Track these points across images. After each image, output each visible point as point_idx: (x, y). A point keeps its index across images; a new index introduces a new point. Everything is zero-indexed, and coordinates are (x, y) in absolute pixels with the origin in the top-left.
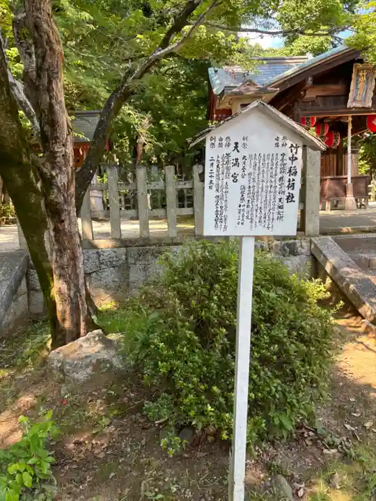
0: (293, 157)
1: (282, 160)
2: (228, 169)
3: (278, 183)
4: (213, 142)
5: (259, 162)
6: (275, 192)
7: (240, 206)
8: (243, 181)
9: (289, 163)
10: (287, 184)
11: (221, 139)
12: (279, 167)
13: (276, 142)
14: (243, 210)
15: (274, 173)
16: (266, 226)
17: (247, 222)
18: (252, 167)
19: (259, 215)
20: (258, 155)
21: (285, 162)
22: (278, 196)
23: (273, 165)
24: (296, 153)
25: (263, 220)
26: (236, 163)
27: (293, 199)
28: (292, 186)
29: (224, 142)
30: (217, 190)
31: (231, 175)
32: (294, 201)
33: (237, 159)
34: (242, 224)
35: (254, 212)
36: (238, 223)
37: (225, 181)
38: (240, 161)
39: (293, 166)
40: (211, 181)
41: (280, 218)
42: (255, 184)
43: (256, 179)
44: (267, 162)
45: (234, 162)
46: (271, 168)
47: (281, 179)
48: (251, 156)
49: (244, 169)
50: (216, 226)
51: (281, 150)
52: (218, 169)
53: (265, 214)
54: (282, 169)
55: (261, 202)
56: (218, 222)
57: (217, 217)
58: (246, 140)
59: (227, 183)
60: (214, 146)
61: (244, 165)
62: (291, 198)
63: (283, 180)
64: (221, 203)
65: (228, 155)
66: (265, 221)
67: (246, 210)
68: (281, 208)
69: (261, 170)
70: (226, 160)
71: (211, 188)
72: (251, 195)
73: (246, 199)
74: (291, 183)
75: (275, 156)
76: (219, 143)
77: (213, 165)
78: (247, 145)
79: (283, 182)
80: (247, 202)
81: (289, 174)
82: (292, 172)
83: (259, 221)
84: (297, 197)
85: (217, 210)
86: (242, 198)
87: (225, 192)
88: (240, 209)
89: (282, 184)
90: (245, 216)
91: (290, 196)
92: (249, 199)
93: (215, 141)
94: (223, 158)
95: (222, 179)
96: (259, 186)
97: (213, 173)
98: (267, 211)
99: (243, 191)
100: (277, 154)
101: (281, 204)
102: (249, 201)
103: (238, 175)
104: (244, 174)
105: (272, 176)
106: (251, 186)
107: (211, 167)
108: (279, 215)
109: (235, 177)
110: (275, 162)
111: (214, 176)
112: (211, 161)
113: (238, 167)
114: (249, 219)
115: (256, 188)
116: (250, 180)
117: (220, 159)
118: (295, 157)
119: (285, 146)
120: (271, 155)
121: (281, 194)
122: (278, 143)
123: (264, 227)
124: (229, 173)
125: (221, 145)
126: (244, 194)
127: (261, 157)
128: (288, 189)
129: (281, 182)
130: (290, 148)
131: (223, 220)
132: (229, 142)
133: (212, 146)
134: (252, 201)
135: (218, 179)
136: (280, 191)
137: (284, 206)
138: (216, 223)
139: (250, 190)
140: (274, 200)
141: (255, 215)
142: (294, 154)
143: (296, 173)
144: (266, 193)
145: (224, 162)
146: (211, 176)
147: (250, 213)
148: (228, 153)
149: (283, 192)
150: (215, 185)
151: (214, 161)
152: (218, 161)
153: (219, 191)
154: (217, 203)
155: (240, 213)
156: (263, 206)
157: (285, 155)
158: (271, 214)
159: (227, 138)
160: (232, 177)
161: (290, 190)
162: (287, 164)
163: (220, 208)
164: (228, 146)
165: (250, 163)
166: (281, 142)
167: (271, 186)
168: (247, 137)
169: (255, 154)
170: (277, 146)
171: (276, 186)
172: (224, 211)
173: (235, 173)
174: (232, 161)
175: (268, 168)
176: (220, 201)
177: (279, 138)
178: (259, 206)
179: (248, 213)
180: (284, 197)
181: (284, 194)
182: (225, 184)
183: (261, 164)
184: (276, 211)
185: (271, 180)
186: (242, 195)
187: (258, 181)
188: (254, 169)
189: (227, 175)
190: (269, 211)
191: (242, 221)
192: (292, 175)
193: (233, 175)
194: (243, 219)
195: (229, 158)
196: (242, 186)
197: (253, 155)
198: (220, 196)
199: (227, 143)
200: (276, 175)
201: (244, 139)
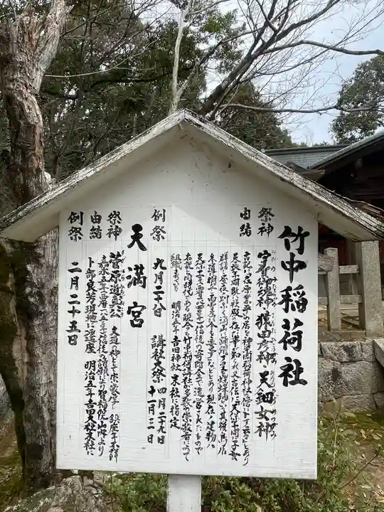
0: (292, 262)
1: (263, 269)
2: (117, 292)
3: (254, 331)
4: (77, 224)
5: (200, 277)
6: (248, 355)
7: (152, 391)
8: (158, 326)
9: (282, 280)
10: (280, 333)
11: (97, 219)
12: (255, 288)
13: (245, 222)
14: (162, 403)
15: (242, 306)
16: (228, 449)
17: (174, 435)
18: (181, 288)
19: (205, 418)
20: (195, 258)
21: (270, 274)
22: (257, 368)
23: (236, 282)
24: (301, 251)
25: (218, 431)
26: (139, 278)
28: (294, 339)
29: (105, 225)
30: (90, 348)
31: (125, 312)
32: (305, 383)
33: (139, 268)
34: (161, 440)
35: (193, 411)
36: (150, 439)
37: (109, 325)
38: (149, 273)
39: (295, 285)
40: (74, 323)
41: (267, 428)
42: (192, 332)
43: (194, 316)
44: (219, 274)
45: (133, 274)
46: (234, 291)
47: (263, 319)
48: (175, 260)
49: (159, 292)
50: (89, 445)
51: (257, 243)
52: (91, 292)
53: (223, 414)
54: (263, 292)
55: (211, 383)
56: (94, 434)
57: (91, 418)
58: (161, 218)
59: (115, 329)
60: (79, 235)
61: (158, 284)
62: (295, 373)
63: (269, 323)
64: (101, 383)
65: (116, 257)
66: (223, 436)
67: (169, 404)
68: (267, 401)
69: (206, 294)
70: (111, 269)
71: (72, 342)
72: (182, 361)
73: (169, 373)
74: (291, 331)
75: (241, 257)
76: (93, 229)
77: (77, 284)
78: (164, 232)
79: (269, 328)
80: (172, 380)
81: (284, 305)
82: (292, 301)
83: (208, 434)
84: (311, 372)
85: (91, 401)
86: (156, 370)
87: (111, 353)
88: (153, 399)
89: (267, 333)
90: (167, 420)
91: (290, 367)
92: (177, 373)
93: (81, 223)
94: (104, 265)
95: (103, 318)
96: (201, 337)
97: (79, 303)
98: (229, 408)
99: (159, 351)
100: (247, 254)
101: (266, 390)
102: (175, 377)
103: (144, 307)
104: (159, 306)
105: (235, 312)
106: (181, 338)
107: (74, 286)
108: (264, 421)
109: (136, 314)
110: (242, 275)
111: (79, 312)
112: (72, 271)
113: (144, 286)
114: (179, 428)
115: (194, 344)
116: (176, 322)
117: (95, 267)
118: (297, 261)
119: (268, 233)
120: (230, 258)
121: (264, 361)
122: (248, 224)
123: (223, 451)
124: (119, 302)
125: (96, 233)
126: (161, 360)
127: (203, 262)
128: (285, 348)
129: (263, 327)
130: (282, 237)
131: (108, 428)
132: (117, 224)
133: (75, 236)
134: (186, 378)
135: (92, 318)
136: (262, 353)
137: (275, 395)
138: (90, 434)
139: (179, 348)
140: (247, 377)
141: (194, 418)
142: (296, 253)
143: (303, 304)
144: (224, 357)
145: (106, 275)
146: (73, 312)
147: (182, 411)
148: (116, 254)
149: (272, 357)
150: (83, 332)
151: (80, 271)
152: (90, 272)
153: (95, 350)
154: (90, 382)
155: (153, 410)
156: (215, 392)
157: (269, 255)
158: (241, 416)
159: (111, 216)
160: (129, 313)
161: (291, 352)
162: (275, 280)
163: (100, 394)
164: (116, 235)
165: (175, 276)
166: (255, 224)
167: (236, 339)
168: (164, 211)
169: (188, 255)
170: (246, 232)
171: (250, 340)
172: (110, 404)
173: (135, 304)
174: (127, 273)
175: (224, 289)
176: (97, 377)
177: (249, 211)
178: (206, 392)
179: (174, 410)
180: (276, 369)
181: (274, 361)
182: (109, 331)
183: (205, 280)
184: (255, 407)
185: (234, 323)
186: (156, 362)
187: (199, 325)
188: (187, 294)
189: (116, 308)
190: (234, 406)
191: (161, 434)
192: (293, 309)
193: (130, 308)
194: (162, 428)
195: (120, 264)
196: (155, 337)
197: (183, 257)
198: (97, 363)
199: (114, 227)
200: (247, 308)
201: (156, 217)
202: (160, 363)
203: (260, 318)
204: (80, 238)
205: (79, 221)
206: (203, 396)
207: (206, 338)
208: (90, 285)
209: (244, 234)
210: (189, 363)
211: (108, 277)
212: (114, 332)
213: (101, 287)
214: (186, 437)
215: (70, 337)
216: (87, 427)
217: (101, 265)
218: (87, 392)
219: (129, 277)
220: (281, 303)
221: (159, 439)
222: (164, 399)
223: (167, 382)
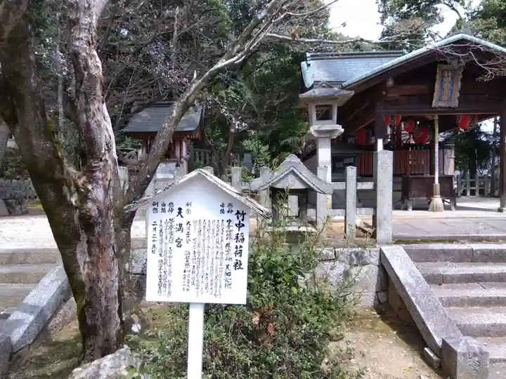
0: (239, 224)
1: (229, 226)
2: (171, 233)
3: (224, 249)
4: (156, 207)
5: (204, 228)
6: (222, 258)
7: (185, 271)
9: (235, 230)
10: (234, 250)
11: (164, 205)
12: (225, 233)
13: (222, 208)
14: (189, 276)
15: (220, 240)
16: (213, 293)
17: (193, 288)
18: (197, 233)
19: (205, 282)
20: (202, 221)
21: (231, 228)
22: (225, 263)
23: (218, 231)
24: (243, 220)
25: (210, 287)
26: (180, 228)
27: (242, 266)
28: (239, 253)
29: (167, 208)
30: (161, 255)
31: (175, 239)
32: (242, 268)
33: (181, 225)
34: (188, 290)
35: (200, 279)
36: (184, 289)
37: (169, 245)
38: (184, 226)
39: (240, 233)
40: (154, 245)
41: (228, 285)
42: (201, 250)
43: (202, 244)
44: (212, 228)
45: (178, 227)
46: (217, 234)
47: (228, 245)
48: (195, 222)
49: (188, 234)
50: (160, 291)
51: (226, 217)
52: (161, 233)
53: (212, 280)
54: (228, 235)
55: (207, 269)
56: (162, 288)
57: (160, 281)
58: (190, 206)
59: (170, 248)
61: (188, 231)
62: (239, 265)
63: (230, 247)
67: (191, 276)
68: (228, 275)
69: (207, 236)
70: (169, 225)
71: (153, 252)
72: (196, 260)
73: (191, 264)
74: (238, 250)
75: (220, 222)
77: (155, 230)
78: (191, 211)
80: (193, 267)
81: (236, 240)
82: (239, 238)
83: (206, 288)
84: (245, 265)
85: (160, 275)
86: (186, 264)
87: (169, 257)
88: (185, 274)
89: (229, 250)
90: (190, 282)
91: (237, 263)
92: (195, 265)
93: (158, 206)
94: (166, 223)
95: (166, 244)
96: (204, 251)
97: (156, 237)
98: (214, 278)
99: (188, 256)
100: (223, 220)
101: (228, 271)
103: (182, 240)
104: (188, 240)
105: (218, 242)
106: (196, 251)
108: (227, 283)
109: (179, 242)
110: (220, 228)
111: (156, 241)
112: (153, 225)
113: (182, 232)
114: (195, 285)
115: (201, 254)
116: (195, 246)
117: (163, 224)
118: (241, 224)
119: (231, 213)
120: (216, 221)
121: (228, 261)
124: (172, 237)
125: (163, 210)
127: (206, 223)
128: (236, 256)
129: (228, 248)
130: (236, 214)
131: (167, 285)
132: (172, 207)
133: (155, 211)
134: (198, 267)
135: (161, 243)
136: (227, 257)
137: (231, 273)
139: (195, 256)
140: (221, 266)
141: (201, 281)
142: (241, 220)
143: (243, 240)
144: (213, 259)
145: (167, 227)
146: (154, 241)
147: (196, 279)
148: (171, 219)
149: (231, 259)
150: (158, 249)
151: (157, 225)
152: (161, 225)
154: (161, 268)
155: (185, 279)
156: (209, 272)
157: (231, 221)
158: (218, 281)
159: (169, 204)
160: (176, 242)
161: (238, 257)
162: (233, 230)
163: (164, 272)
164: (172, 211)
165: (195, 228)
166: (226, 209)
167: (217, 252)
168: (191, 203)
169: (200, 220)
170: (223, 212)
171: (223, 253)
172: (168, 276)
173: (179, 238)
174: (176, 226)
175: (214, 234)
176: (163, 266)
177: (224, 204)
179: (193, 278)
180: (232, 264)
181: (231, 261)
182: (168, 249)
183: (206, 230)
184: (224, 277)
185: (217, 246)
186: (186, 260)
187: (204, 247)
188: (199, 235)
189: (171, 240)
190: (216, 277)
191: (188, 287)
192: (239, 241)
194: (188, 285)
195: (173, 223)
196: (186, 251)
197: (198, 221)
198: (163, 261)
200: (222, 241)
201: (187, 205)
202: (188, 261)
204: (157, 212)
206: (204, 273)
207: (206, 252)
208: (161, 231)
209: (221, 213)
213: (165, 231)
214: (198, 288)
216: (159, 285)
218: (159, 272)
219: (176, 228)
222: (189, 274)
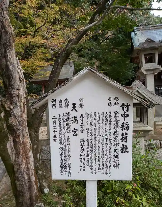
1: (115, 117)
2: (68, 125)
3: (112, 137)
4: (54, 103)
5: (95, 119)
6: (111, 144)
7: (81, 156)
8: (82, 135)
9: (121, 120)
10: (120, 137)
11: (61, 101)
12: (113, 123)
13: (109, 102)
14: (84, 159)
15: (108, 129)
16: (105, 172)
17: (88, 169)
18: (89, 123)
19: (97, 163)
20: (93, 114)
21: (118, 119)
22: (113, 148)
23: (107, 121)
24: (128, 111)
25: (101, 167)
26: (75, 120)
27: (127, 150)
29: (63, 103)
30: (61, 143)
31: (71, 131)
32: (128, 152)
33: (75, 117)
34: (84, 170)
35: (94, 161)
36: (81, 170)
37: (67, 135)
38: (79, 119)
39: (125, 122)
40: (55, 135)
41: (116, 165)
42: (93, 138)
43: (94, 133)
44: (101, 119)
45: (73, 119)
46: (106, 124)
48: (87, 115)
49: (82, 125)
50: (62, 172)
51: (114, 108)
52: (60, 125)
53: (103, 162)
54: (115, 124)
55: (99, 153)
56: (63, 169)
57: (62, 164)
58: (82, 101)
59: (68, 137)
60: (55, 107)
61: (82, 122)
62: (125, 149)
63: (117, 134)
64: (65, 154)
65: (68, 114)
66: (103, 168)
67: (86, 159)
68: (116, 158)
69: (97, 126)
70: (66, 118)
71: (55, 141)
72: (90, 146)
73: (86, 150)
74: (124, 137)
75: (108, 113)
76: (60, 105)
77: (55, 123)
78: (83, 105)
79: (117, 136)
80: (87, 152)
81: (122, 129)
82: (124, 127)
83: (98, 168)
84: (130, 149)
85: (62, 159)
86: (82, 149)
87: (68, 144)
88: (81, 158)
89: (116, 137)
90: (86, 164)
91: (124, 147)
92: (89, 150)
93: (56, 103)
94: (64, 116)
95: (64, 134)
96: (96, 139)
97: (56, 129)
98: (105, 160)
99: (83, 144)
100: (110, 112)
101: (116, 154)
102: (88, 151)
103: (77, 130)
104: (82, 130)
105: (106, 131)
106: (89, 139)
107: (54, 123)
108: (115, 164)
109: (75, 132)
110: (108, 119)
111: (57, 132)
112: (53, 119)
113: (77, 123)
114: (89, 166)
115: (93, 141)
116: (88, 134)
117: (61, 117)
118: (126, 114)
119: (117, 105)
120: (105, 113)
121: (115, 146)
122: (111, 102)
123: (103, 173)
124: (69, 128)
126: (83, 146)
127: (96, 115)
128: (122, 142)
129: (115, 135)
130: (121, 106)
131: (67, 167)
132: (67, 103)
133: (54, 107)
134: (91, 151)
135: (61, 133)
136: (115, 143)
137: (119, 156)
138: (62, 169)
139: (89, 143)
140: (110, 151)
141: (94, 163)
142: (126, 111)
143: (128, 128)
144: (103, 145)
145: (65, 120)
146: (54, 132)
147: (90, 161)
148: (67, 113)
149: (118, 144)
150: (58, 138)
151: (56, 119)
152: (59, 119)
153: (62, 144)
154: (61, 153)
155: (81, 161)
156: (100, 155)
157: (117, 112)
158: (108, 162)
159: (65, 100)
160: (72, 132)
161: (124, 143)
162: (119, 120)
163: (64, 157)
164: (67, 106)
165: (87, 120)
166: (113, 102)
167: (107, 139)
168: (83, 98)
169: (91, 113)
170: (110, 105)
171: (111, 139)
172: (68, 160)
173: (75, 129)
174: (72, 119)
175: (103, 124)
176: (63, 152)
177: (111, 98)
178: (97, 155)
179: (88, 161)
180: (119, 148)
181: (119, 146)
182: (66, 138)
183: (96, 121)
184: (113, 159)
185: (106, 134)
186: (82, 147)
187: (95, 135)
188: (91, 125)
189: (68, 130)
190: (106, 159)
191: (84, 168)
192: (125, 129)
193: (73, 130)
194: (84, 166)
195: (69, 116)
196: (81, 139)
197: (89, 113)
198: (63, 148)
199: (66, 104)
200: (110, 130)
201: (80, 100)
202: (83, 147)
203: (114, 133)
204: (55, 108)
205: (55, 102)
206: (96, 157)
207: (97, 139)
208: (60, 123)
209: (109, 106)
210: (92, 147)
211: (65, 121)
212: (68, 138)
213: (63, 124)
214: (92, 169)
215: (54, 140)
216: (61, 167)
217: (63, 117)
218: (60, 156)
219: (72, 120)
220: (121, 128)
221: (83, 170)
222: (85, 158)
223: (85, 153)
